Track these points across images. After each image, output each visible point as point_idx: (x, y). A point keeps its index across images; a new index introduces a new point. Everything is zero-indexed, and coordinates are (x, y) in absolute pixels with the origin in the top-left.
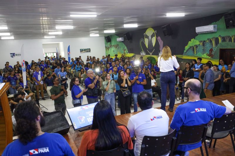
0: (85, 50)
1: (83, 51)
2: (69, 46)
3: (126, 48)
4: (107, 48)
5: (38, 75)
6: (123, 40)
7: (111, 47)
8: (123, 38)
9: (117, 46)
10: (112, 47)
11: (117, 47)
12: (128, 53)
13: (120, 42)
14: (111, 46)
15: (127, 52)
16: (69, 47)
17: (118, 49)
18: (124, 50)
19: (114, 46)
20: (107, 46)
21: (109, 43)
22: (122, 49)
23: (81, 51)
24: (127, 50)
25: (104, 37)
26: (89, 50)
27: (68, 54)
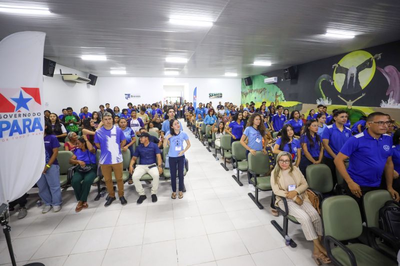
0: (215, 95)
3: (280, 92)
4: (244, 94)
5: (109, 138)
6: (276, 81)
7: (251, 93)
8: (276, 78)
9: (262, 91)
10: (253, 92)
11: (263, 93)
12: (283, 101)
13: (270, 84)
14: (251, 91)
15: (283, 99)
16: (196, 89)
17: (265, 94)
18: (277, 96)
19: (257, 90)
20: (243, 91)
21: (248, 87)
22: (271, 94)
23: (211, 95)
24: (283, 96)
25: (241, 80)
27: (194, 99)
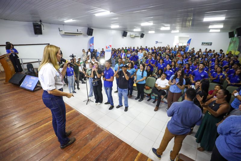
0: (206, 43)
1: (204, 44)
2: (191, 39)
4: (230, 44)
9: (235, 42)
14: (232, 42)
17: (235, 45)
26: (210, 44)
